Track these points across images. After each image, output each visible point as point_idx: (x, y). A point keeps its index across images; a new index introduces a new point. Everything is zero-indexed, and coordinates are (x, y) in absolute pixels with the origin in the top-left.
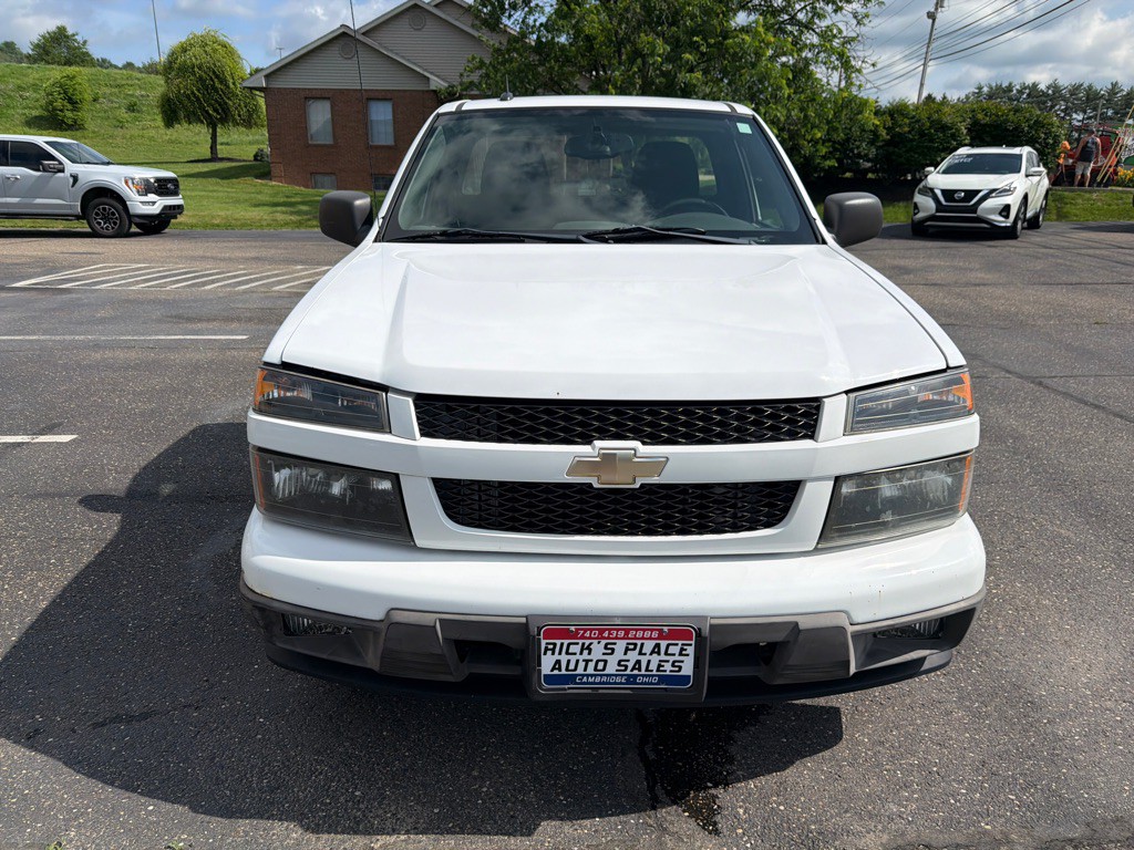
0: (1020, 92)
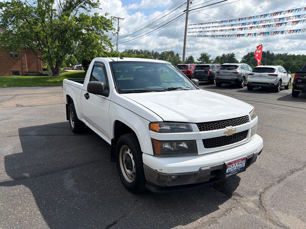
0: (134, 51)
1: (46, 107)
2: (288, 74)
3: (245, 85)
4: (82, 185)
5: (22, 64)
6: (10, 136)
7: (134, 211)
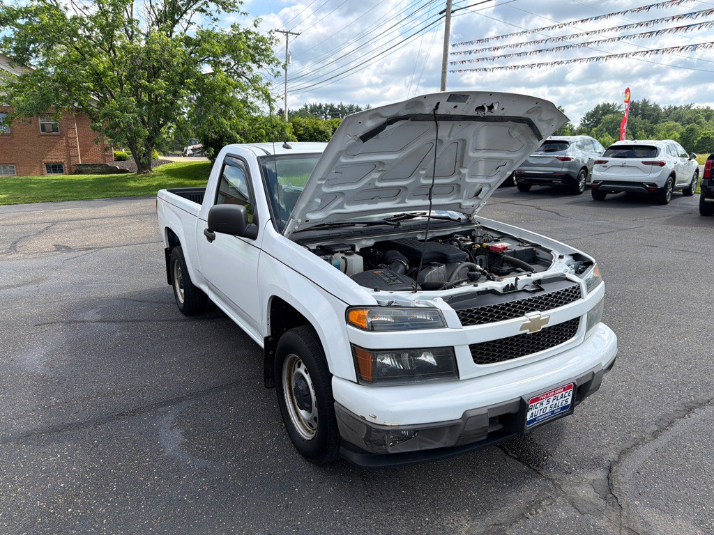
1: (122, 250)
2: (690, 159)
3: (587, 187)
4: (200, 444)
5: (69, 147)
6: (41, 325)
7: (314, 506)
